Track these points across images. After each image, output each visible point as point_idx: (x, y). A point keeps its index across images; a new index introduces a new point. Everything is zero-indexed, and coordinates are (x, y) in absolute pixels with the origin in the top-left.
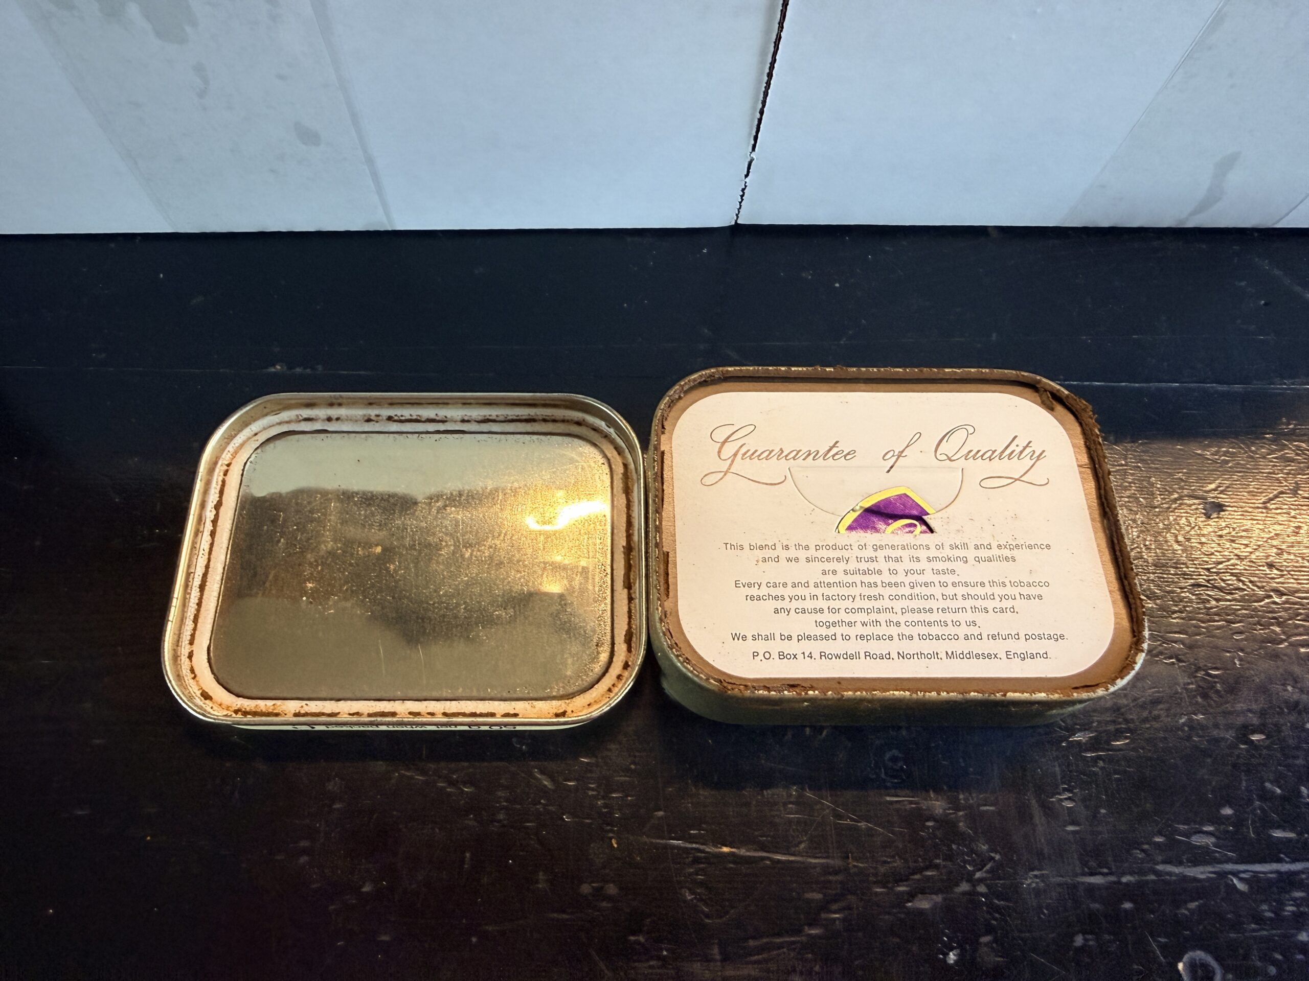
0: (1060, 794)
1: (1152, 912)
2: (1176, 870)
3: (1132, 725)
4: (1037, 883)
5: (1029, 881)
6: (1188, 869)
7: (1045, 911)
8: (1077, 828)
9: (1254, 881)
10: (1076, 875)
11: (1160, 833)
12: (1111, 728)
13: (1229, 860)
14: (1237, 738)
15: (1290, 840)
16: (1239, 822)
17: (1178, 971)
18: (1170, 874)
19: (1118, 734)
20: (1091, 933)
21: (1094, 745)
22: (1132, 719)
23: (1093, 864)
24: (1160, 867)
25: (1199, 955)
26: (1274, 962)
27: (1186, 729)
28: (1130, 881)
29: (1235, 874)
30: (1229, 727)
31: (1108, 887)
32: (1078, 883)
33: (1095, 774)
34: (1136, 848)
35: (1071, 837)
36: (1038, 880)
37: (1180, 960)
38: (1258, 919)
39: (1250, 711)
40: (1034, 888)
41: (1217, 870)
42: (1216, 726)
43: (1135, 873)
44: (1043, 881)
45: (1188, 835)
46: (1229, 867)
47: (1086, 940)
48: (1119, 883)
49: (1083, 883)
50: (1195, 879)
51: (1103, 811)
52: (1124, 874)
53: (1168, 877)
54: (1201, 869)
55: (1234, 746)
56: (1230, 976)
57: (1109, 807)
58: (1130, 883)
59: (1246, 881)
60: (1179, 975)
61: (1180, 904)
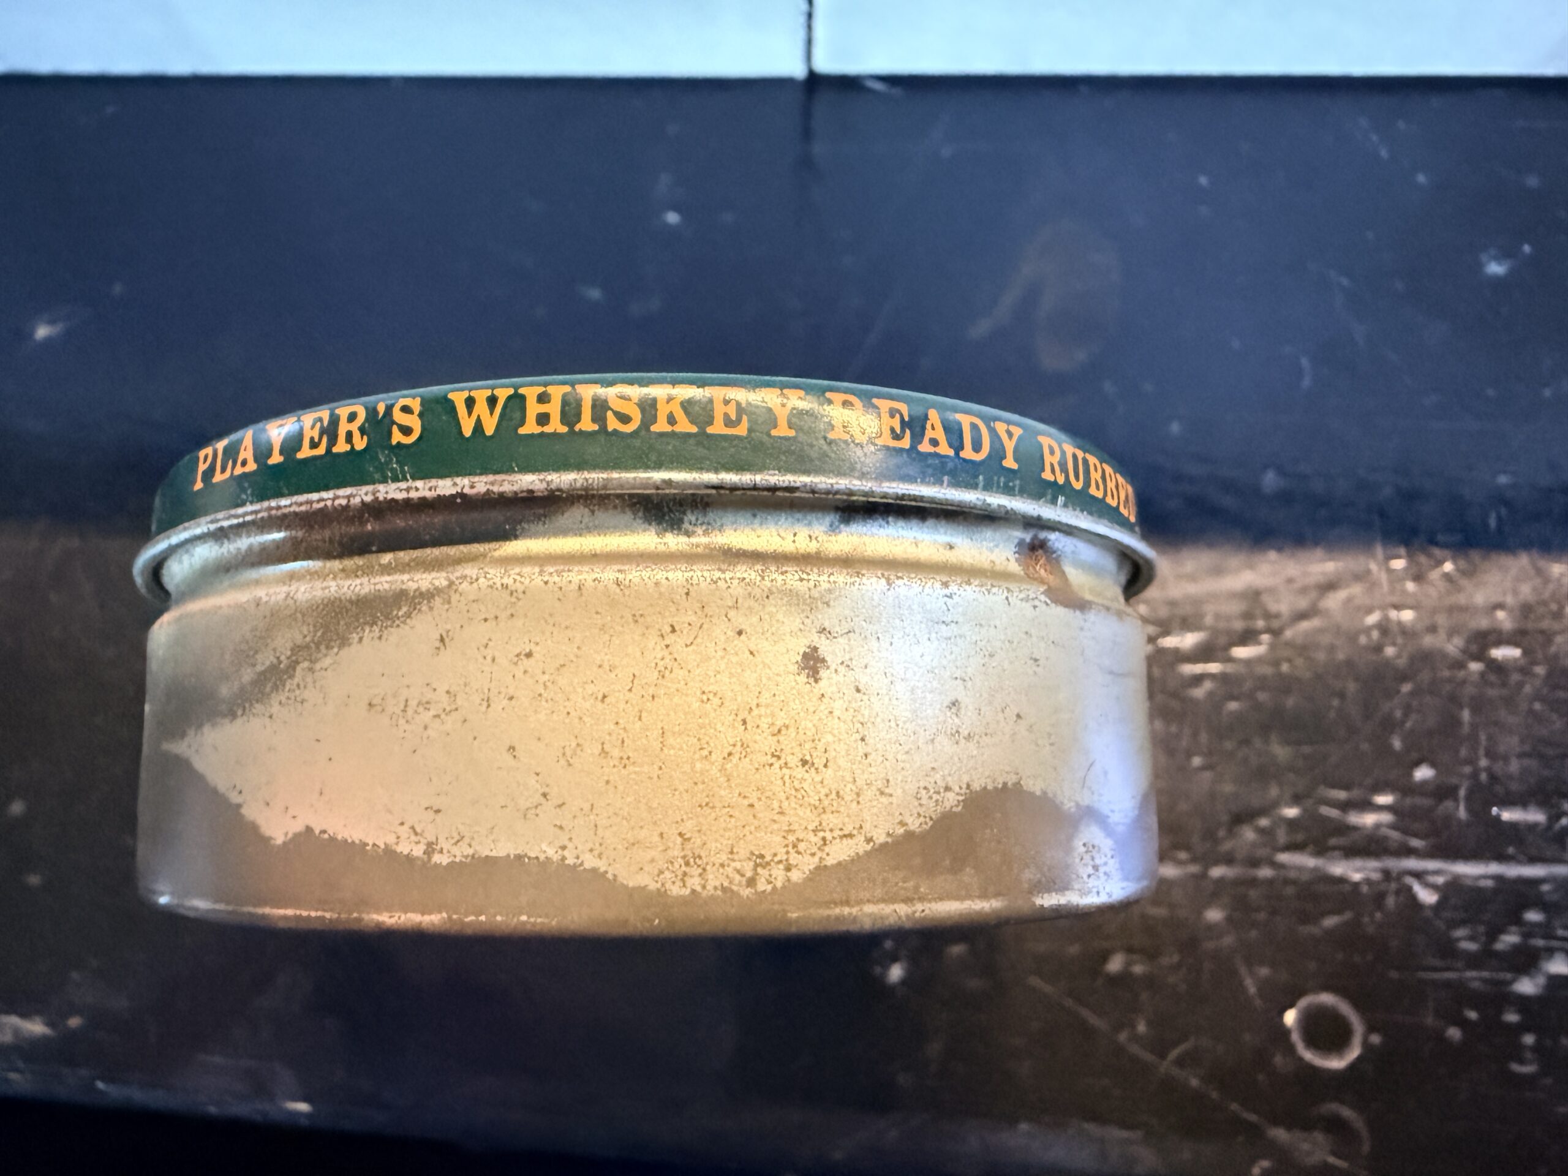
1: (1256, 925)
2: (1311, 863)
3: (1275, 624)
6: (1334, 863)
9: (1453, 889)
11: (1294, 802)
12: (1239, 625)
13: (1409, 852)
14: (1464, 651)
15: (1532, 827)
16: (1442, 791)
17: (1284, 1024)
18: (1299, 868)
19: (1247, 637)
20: (1140, 953)
21: (1204, 653)
22: (1277, 616)
24: (1284, 857)
25: (1327, 998)
26: (1463, 1023)
27: (1375, 634)
28: (1225, 876)
29: (1419, 875)
30: (1452, 633)
31: (1186, 881)
33: (1194, 700)
34: (1248, 824)
37: (1291, 1006)
38: (1448, 950)
39: (1500, 606)
41: (1386, 867)
42: (1433, 629)
43: (1236, 863)
45: (1346, 806)
46: (1412, 863)
47: (1128, 964)
48: (1204, 875)
50: (1341, 880)
52: (1216, 862)
53: (1295, 874)
54: (1358, 863)
55: (1460, 665)
56: (1375, 1039)
57: (1209, 754)
58: (1221, 880)
59: (1434, 887)
60: (1285, 1032)
61: (1306, 918)
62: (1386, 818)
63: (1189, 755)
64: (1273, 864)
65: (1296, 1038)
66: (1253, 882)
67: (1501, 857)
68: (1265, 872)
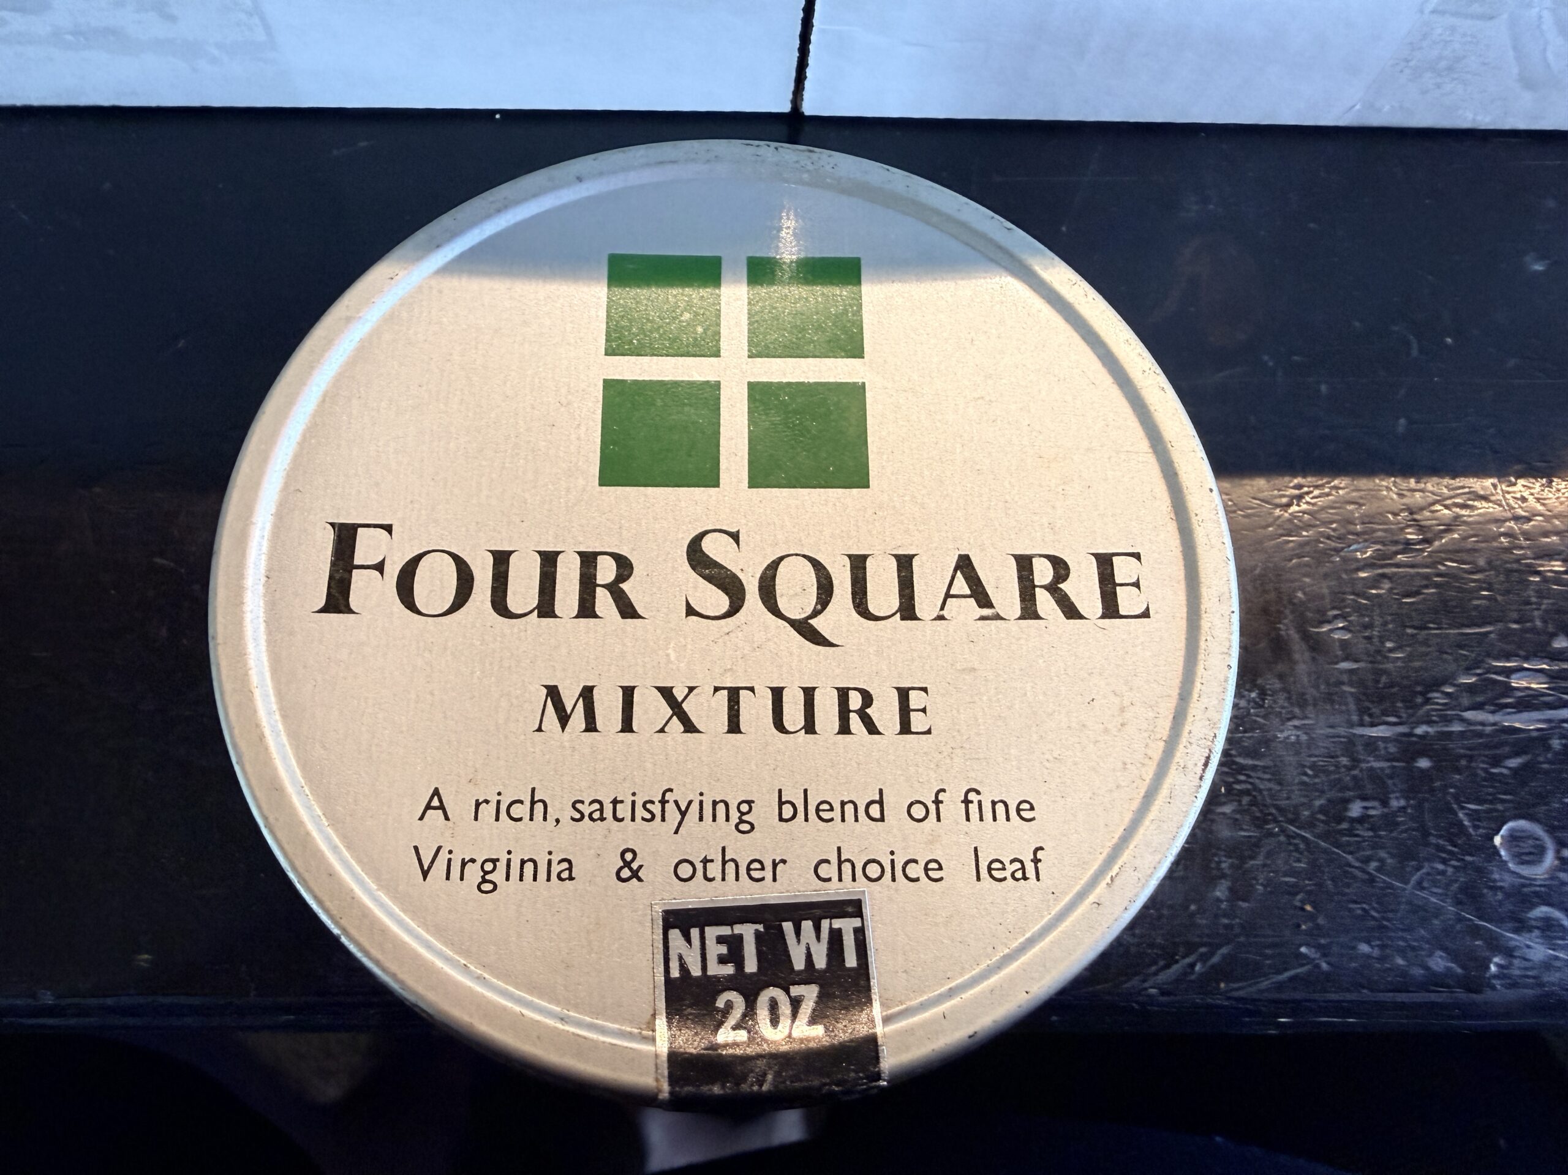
0: (1329, 622)
1: (1458, 771)
2: (1491, 718)
4: (1298, 736)
5: (1286, 734)
6: (1508, 717)
7: (1310, 772)
8: (1355, 666)
10: (1351, 725)
11: (1468, 670)
13: (1563, 705)
17: (1495, 847)
18: (1483, 724)
20: (1374, 799)
23: (1376, 710)
24: (1469, 715)
25: (1522, 824)
28: (1427, 732)
31: (1397, 739)
32: (1354, 735)
33: (1378, 596)
34: (1437, 691)
35: (1345, 678)
36: (1299, 733)
40: (1293, 744)
41: (1548, 717)
43: (1434, 722)
44: (1306, 733)
45: (1508, 672)
48: (1410, 735)
49: (1362, 736)
51: (1389, 645)
52: (1419, 723)
53: (1480, 728)
54: (1525, 715)
57: (1398, 639)
58: (1426, 735)
60: (1495, 851)
61: (1497, 761)
63: (1382, 639)
64: (1463, 720)
65: (1503, 855)
66: (1449, 735)
68: (1457, 727)
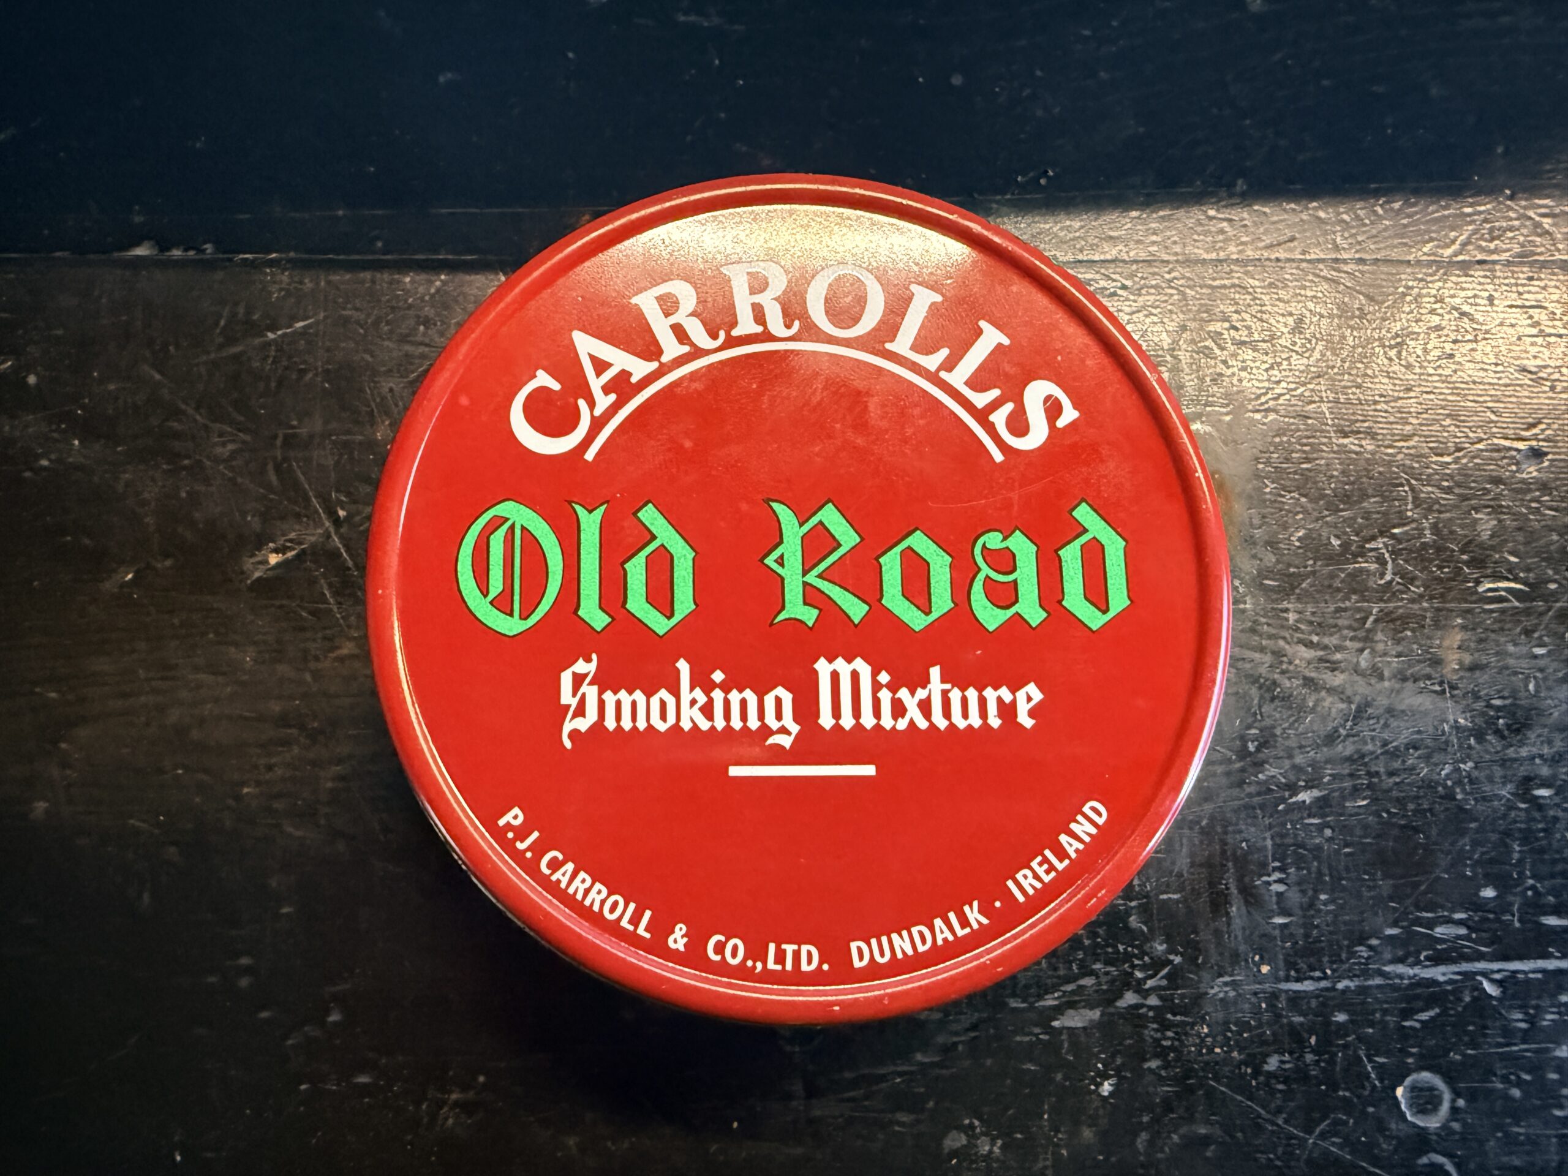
0: (1269, 875)
1: (1372, 1024)
2: (1411, 972)
3: (1375, 780)
4: (1226, 992)
5: (1216, 990)
6: (1426, 970)
7: (1234, 1028)
8: (1287, 920)
9: (1510, 983)
10: (1278, 980)
11: (1395, 924)
12: (1348, 784)
13: (1481, 957)
14: (1516, 794)
15: (1565, 929)
16: (1501, 905)
17: (1396, 1098)
18: (1401, 977)
19: (1356, 791)
20: (1290, 1053)
21: (1322, 805)
22: (1377, 773)
23: (1303, 966)
24: (1387, 969)
25: (1426, 1076)
26: (1520, 1083)
27: (1449, 782)
28: (1347, 987)
29: (1485, 974)
30: (1506, 780)
31: (1317, 994)
32: (1281, 990)
33: (1319, 848)
34: (1363, 945)
35: (1277, 932)
36: (1227, 989)
37: (1400, 1084)
38: (1508, 1030)
40: (1222, 1000)
41: (1463, 969)
42: (1490, 779)
43: (1355, 976)
44: (1234, 990)
45: (1431, 924)
46: (1480, 965)
47: (1282, 1062)
48: (1333, 989)
49: (1287, 991)
50: (1433, 982)
51: (1323, 897)
52: (1340, 978)
53: (1398, 981)
54: (1442, 969)
55: (1510, 806)
56: (1461, 1103)
57: (1332, 891)
58: (1347, 990)
59: (1499, 983)
60: (1396, 1103)
62: (1463, 931)
63: (1317, 892)
64: (1383, 974)
65: (1403, 1107)
66: (1368, 989)
67: (1546, 956)
68: (1378, 981)
